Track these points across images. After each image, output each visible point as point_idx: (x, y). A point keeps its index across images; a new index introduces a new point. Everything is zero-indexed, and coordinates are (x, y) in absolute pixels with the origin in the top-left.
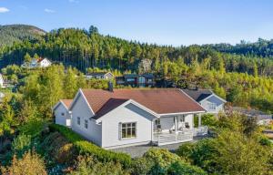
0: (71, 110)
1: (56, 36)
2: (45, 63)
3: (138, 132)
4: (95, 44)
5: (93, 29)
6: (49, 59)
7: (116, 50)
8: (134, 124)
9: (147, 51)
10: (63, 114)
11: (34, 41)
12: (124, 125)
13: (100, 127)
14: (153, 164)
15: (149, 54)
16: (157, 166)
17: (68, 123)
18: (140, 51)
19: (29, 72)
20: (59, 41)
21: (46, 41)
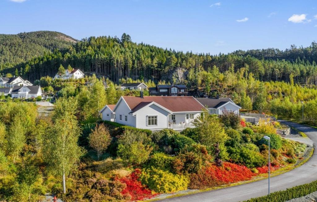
0: (114, 111)
1: (88, 46)
2: (79, 74)
3: (158, 122)
4: (128, 54)
5: (126, 37)
6: (81, 70)
7: (149, 60)
8: (156, 117)
9: (182, 60)
10: (108, 115)
11: (64, 51)
12: (149, 117)
13: (135, 118)
14: (164, 135)
15: (184, 64)
16: (166, 136)
17: (112, 120)
18: (174, 60)
19: (63, 84)
20: (90, 51)
21: (77, 51)
